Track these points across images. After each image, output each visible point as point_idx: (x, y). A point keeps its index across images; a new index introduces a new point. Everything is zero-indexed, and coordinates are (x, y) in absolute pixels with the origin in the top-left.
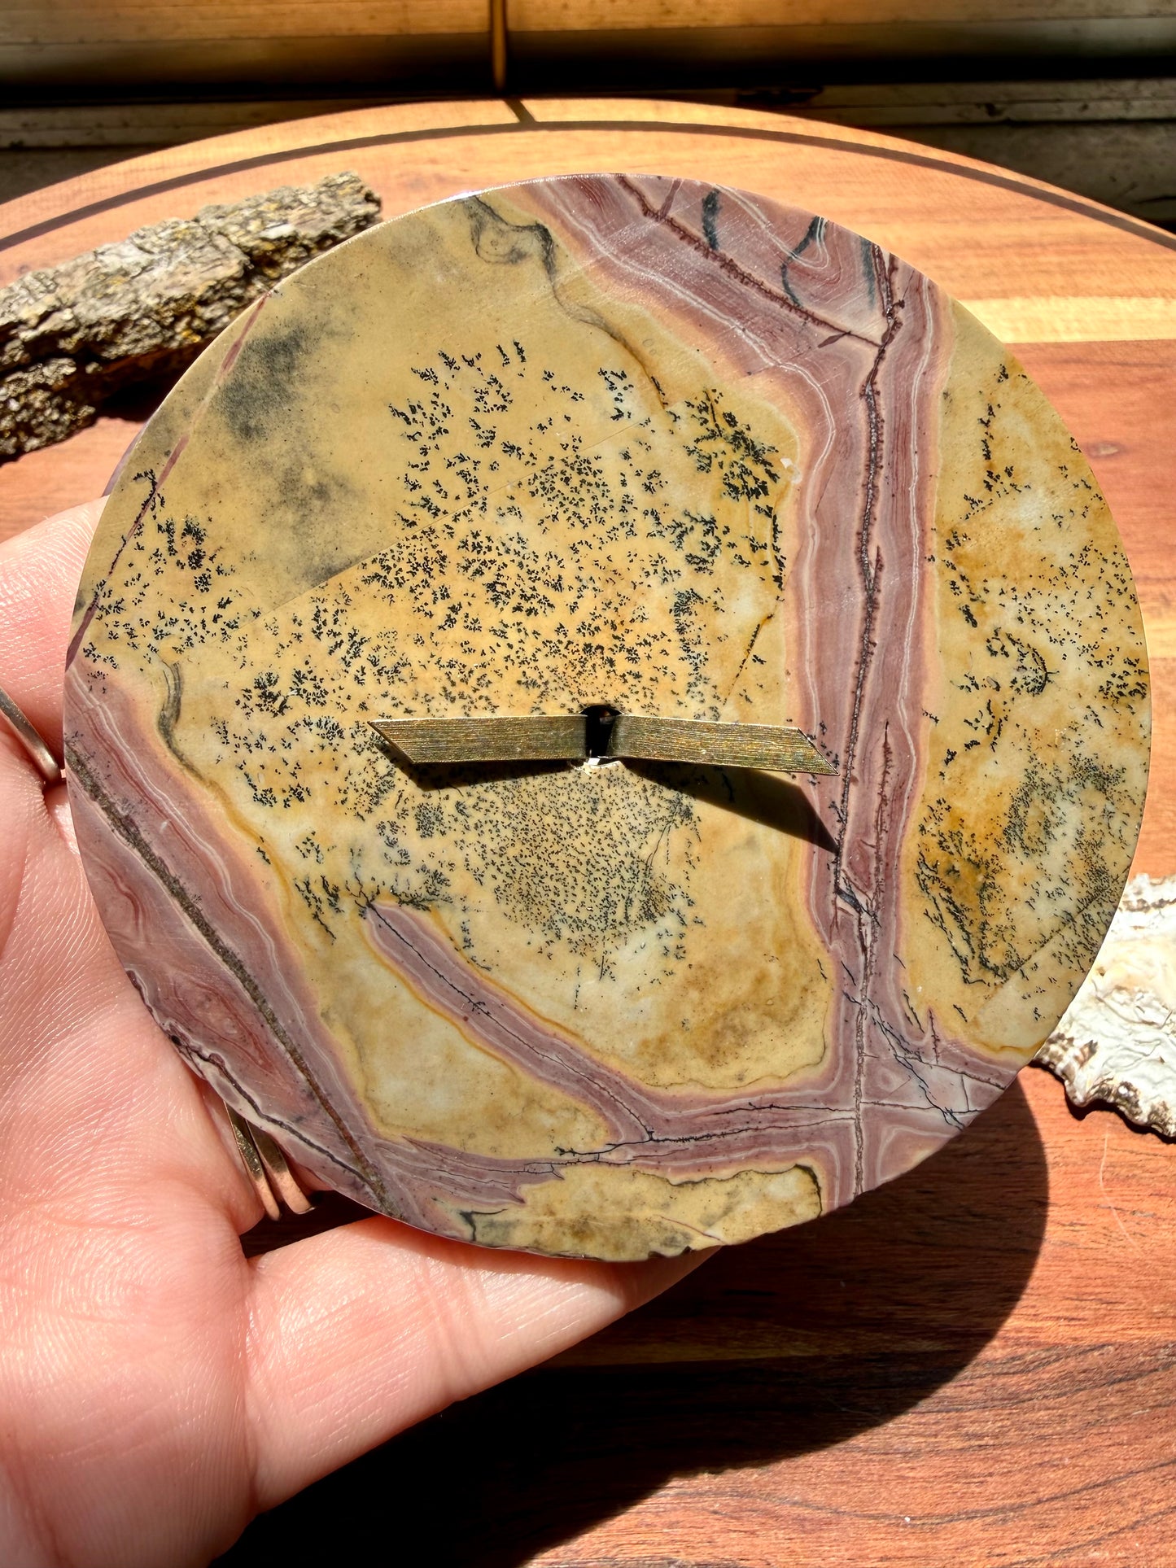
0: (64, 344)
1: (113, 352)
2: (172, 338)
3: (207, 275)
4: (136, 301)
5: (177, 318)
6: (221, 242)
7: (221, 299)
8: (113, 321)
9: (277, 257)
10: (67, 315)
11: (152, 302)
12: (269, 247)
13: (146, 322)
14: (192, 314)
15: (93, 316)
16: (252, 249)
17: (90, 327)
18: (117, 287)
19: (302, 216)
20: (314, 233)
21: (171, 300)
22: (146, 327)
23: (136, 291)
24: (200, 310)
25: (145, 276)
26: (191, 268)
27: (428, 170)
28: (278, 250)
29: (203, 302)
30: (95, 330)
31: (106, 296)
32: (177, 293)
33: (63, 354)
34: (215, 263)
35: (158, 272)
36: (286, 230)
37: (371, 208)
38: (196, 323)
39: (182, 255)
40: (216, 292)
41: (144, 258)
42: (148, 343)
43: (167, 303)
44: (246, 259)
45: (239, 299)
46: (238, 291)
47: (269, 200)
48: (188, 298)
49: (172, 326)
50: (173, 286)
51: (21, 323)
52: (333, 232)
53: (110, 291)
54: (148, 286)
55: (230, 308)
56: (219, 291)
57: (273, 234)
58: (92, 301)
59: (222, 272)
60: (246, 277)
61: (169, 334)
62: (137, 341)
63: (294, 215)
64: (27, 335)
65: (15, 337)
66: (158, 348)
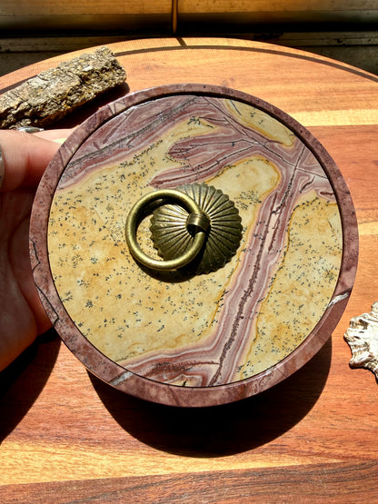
0: (26, 114)
1: (44, 115)
2: (61, 108)
3: (69, 85)
4: (48, 97)
5: (62, 101)
6: (70, 74)
7: (75, 93)
8: (42, 104)
9: (89, 77)
10: (26, 104)
11: (53, 96)
12: (86, 74)
13: (52, 103)
14: (66, 99)
15: (35, 103)
16: (81, 75)
17: (35, 107)
18: (40, 93)
19: (94, 63)
20: (99, 68)
21: (59, 95)
22: (53, 105)
23: (47, 93)
24: (69, 97)
25: (48, 88)
26: (62, 84)
28: (89, 75)
29: (70, 95)
30: (37, 108)
31: (37, 96)
32: (61, 93)
33: (26, 117)
34: (70, 82)
35: (52, 86)
36: (90, 68)
37: (114, 58)
38: (68, 102)
39: (58, 80)
41: (46, 83)
42: (54, 110)
44: (80, 79)
45: (80, 92)
46: (80, 90)
47: (82, 58)
48: (64, 94)
49: (60, 104)
50: (59, 90)
51: (12, 108)
52: (105, 67)
53: (38, 94)
54: (50, 91)
55: (78, 96)
56: (74, 90)
57: (86, 69)
58: (33, 99)
59: (74, 84)
60: (80, 86)
61: (60, 106)
62: (50, 110)
63: (91, 63)
64: (14, 112)
65: (10, 113)
66: (58, 111)
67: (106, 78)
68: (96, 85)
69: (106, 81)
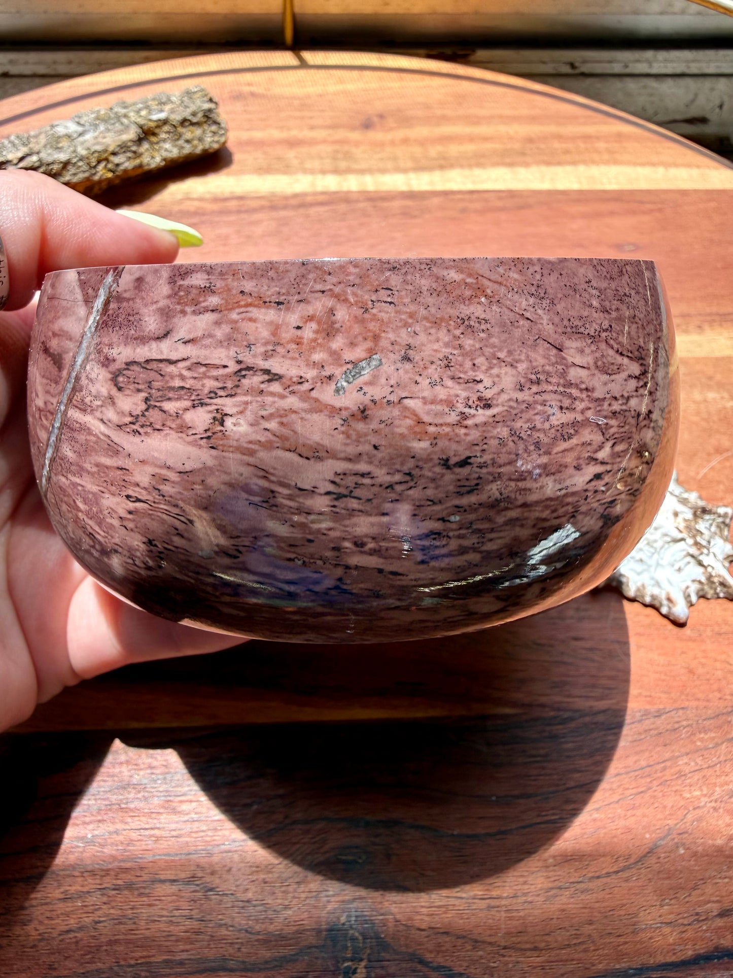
2: (95, 174)
3: (117, 138)
4: (75, 151)
5: (99, 162)
6: (125, 121)
7: (124, 152)
8: (61, 162)
9: (157, 131)
10: (34, 158)
11: (84, 152)
12: (152, 124)
13: (80, 164)
14: (107, 160)
15: (50, 159)
16: (144, 125)
17: (48, 165)
18: (64, 143)
19: (172, 109)
20: (179, 118)
21: (95, 152)
22: (80, 167)
23: (75, 146)
24: (112, 158)
25: (81, 139)
26: (107, 135)
27: (246, 89)
28: (158, 127)
29: (114, 154)
30: (51, 167)
31: (58, 148)
32: (99, 148)
34: (121, 132)
35: (88, 137)
36: (162, 116)
37: (212, 106)
38: (110, 166)
39: (102, 128)
40: (122, 148)
41: (80, 129)
42: (81, 176)
43: (94, 153)
44: (139, 131)
45: (135, 152)
46: (134, 148)
47: (154, 99)
48: (105, 151)
49: (95, 167)
50: (98, 143)
51: (9, 161)
52: (190, 118)
53: (60, 145)
54: (82, 143)
55: (130, 158)
57: (155, 117)
58: (49, 151)
59: (125, 137)
60: (139, 141)
61: (93, 171)
62: (75, 174)
63: (167, 107)
66: (88, 179)
67: (188, 135)
68: (167, 146)
69: (188, 141)
